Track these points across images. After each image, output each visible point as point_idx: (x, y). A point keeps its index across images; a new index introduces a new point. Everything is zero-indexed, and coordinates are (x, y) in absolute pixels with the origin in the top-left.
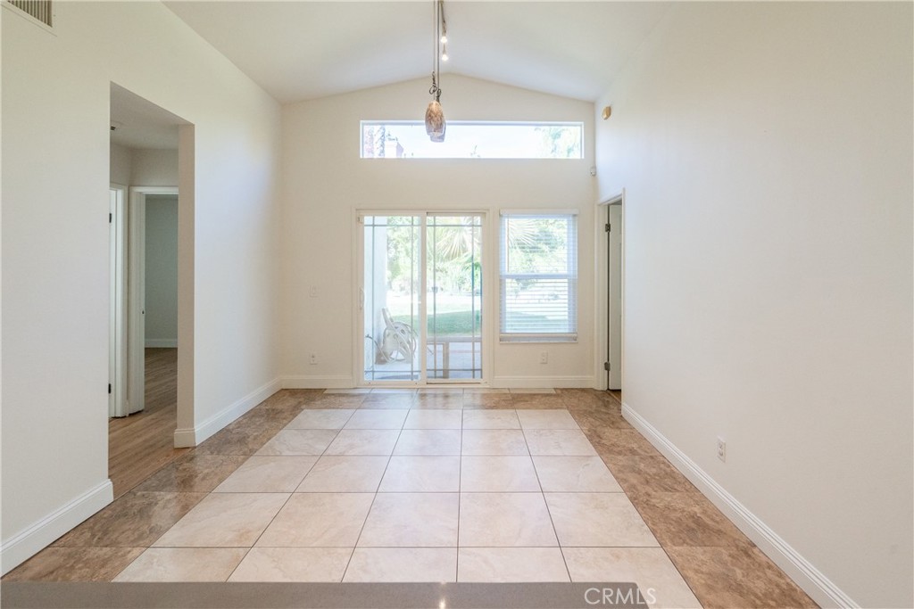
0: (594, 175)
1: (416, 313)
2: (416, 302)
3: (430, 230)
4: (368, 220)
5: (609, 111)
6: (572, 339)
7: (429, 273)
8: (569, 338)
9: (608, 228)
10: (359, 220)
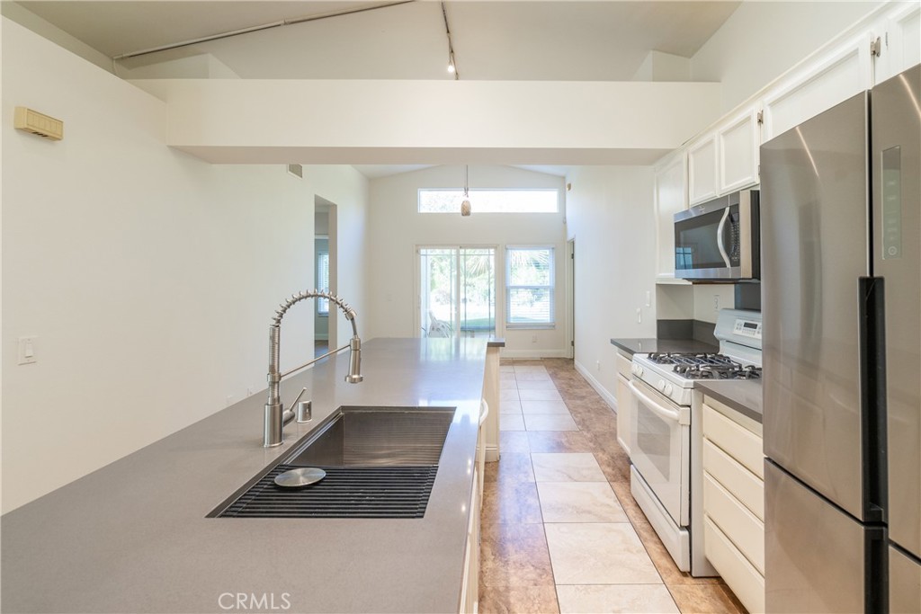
0: (565, 223)
1: (453, 319)
2: (454, 312)
3: (462, 258)
4: (423, 251)
5: (570, 186)
6: (552, 327)
7: (462, 288)
8: (550, 326)
9: (573, 256)
10: (418, 252)
